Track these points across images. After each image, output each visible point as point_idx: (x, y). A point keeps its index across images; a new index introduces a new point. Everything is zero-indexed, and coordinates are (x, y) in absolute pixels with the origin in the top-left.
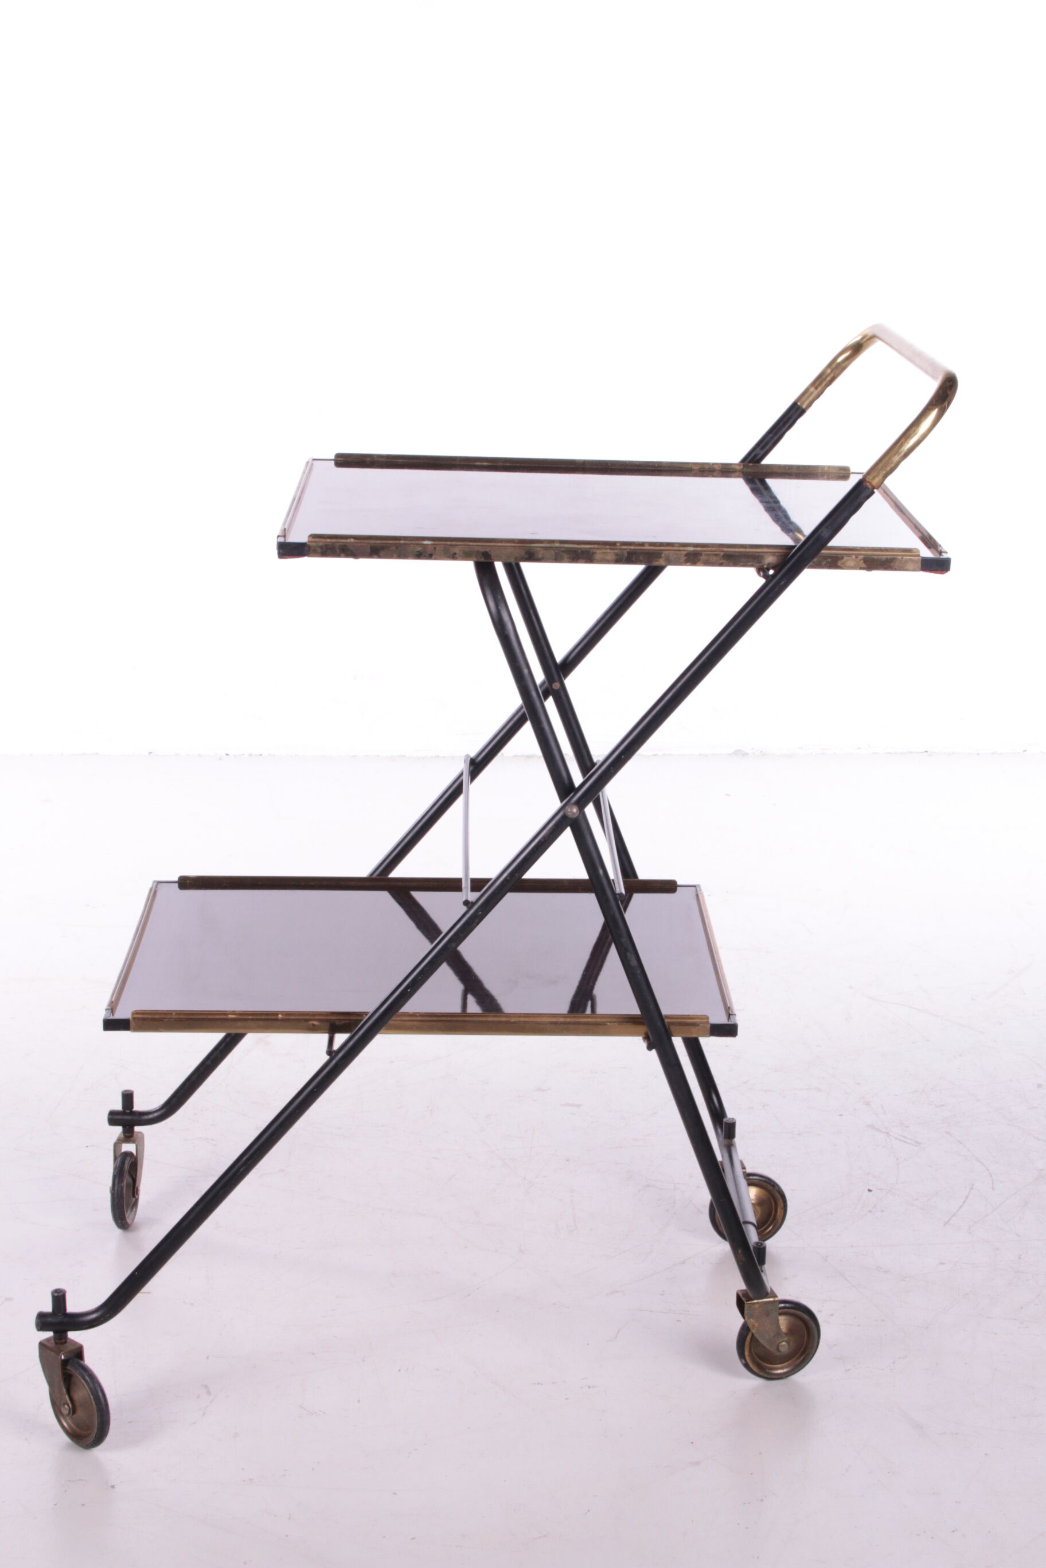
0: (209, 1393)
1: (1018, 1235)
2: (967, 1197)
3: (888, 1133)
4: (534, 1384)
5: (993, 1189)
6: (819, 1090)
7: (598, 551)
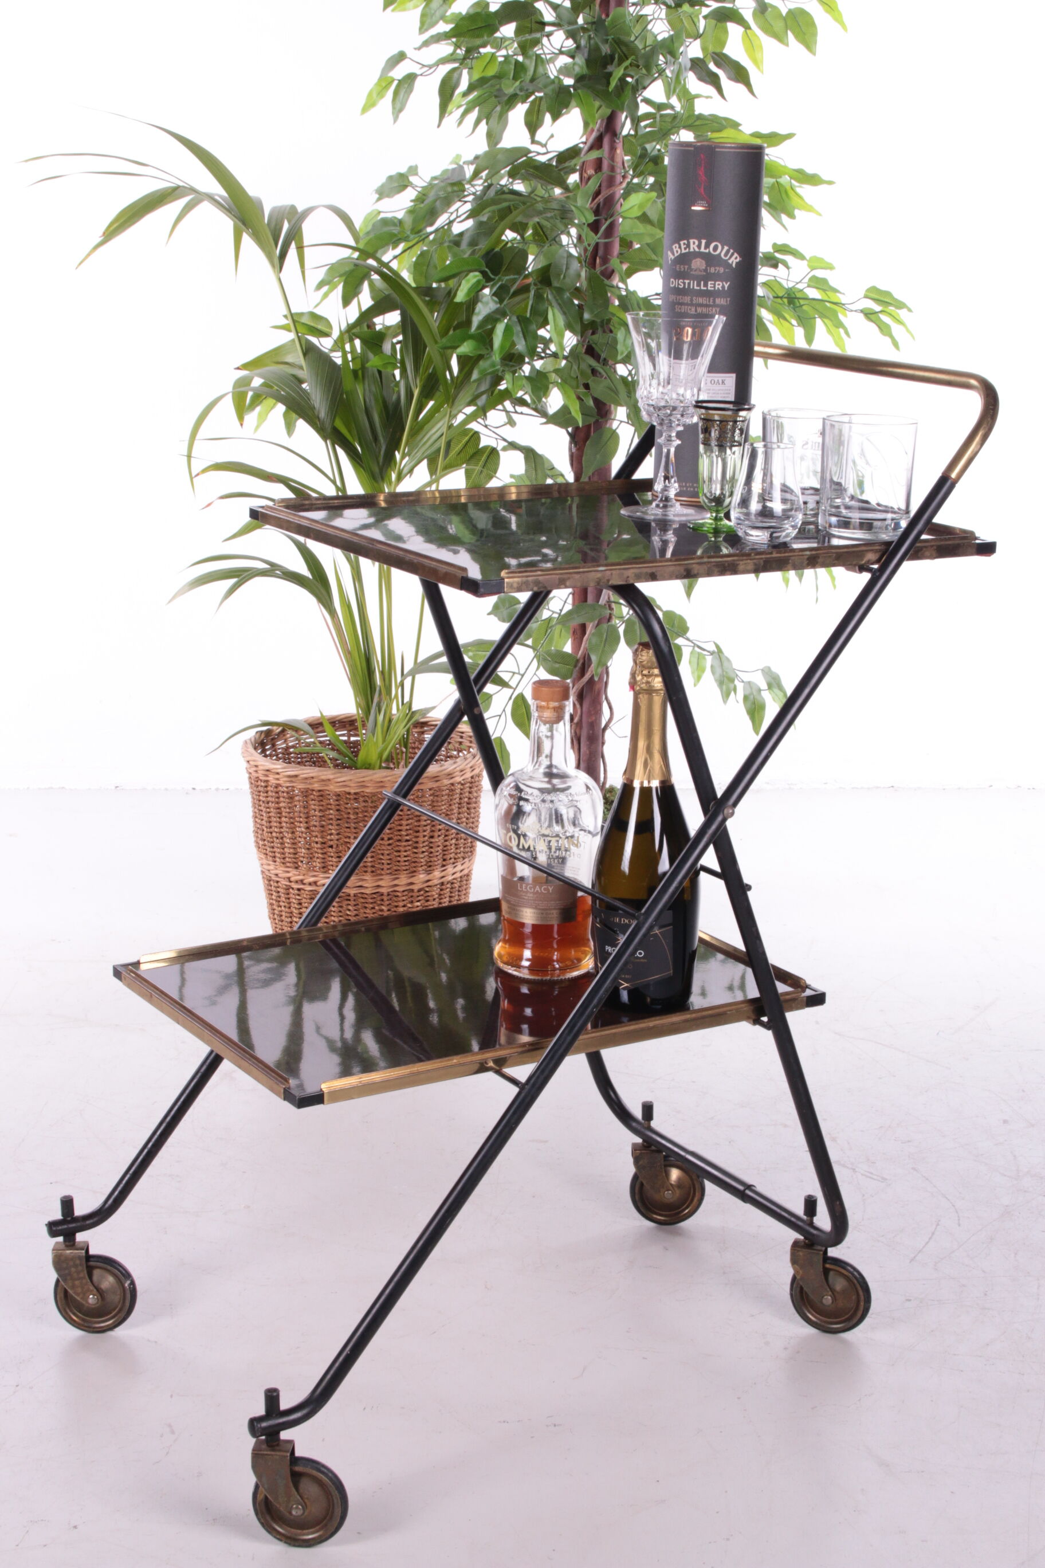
0: (173, 1432)
1: (983, 1271)
2: (933, 1234)
3: (854, 1169)
4: (500, 1422)
5: (959, 1225)
6: (786, 1126)
7: (741, 563)
